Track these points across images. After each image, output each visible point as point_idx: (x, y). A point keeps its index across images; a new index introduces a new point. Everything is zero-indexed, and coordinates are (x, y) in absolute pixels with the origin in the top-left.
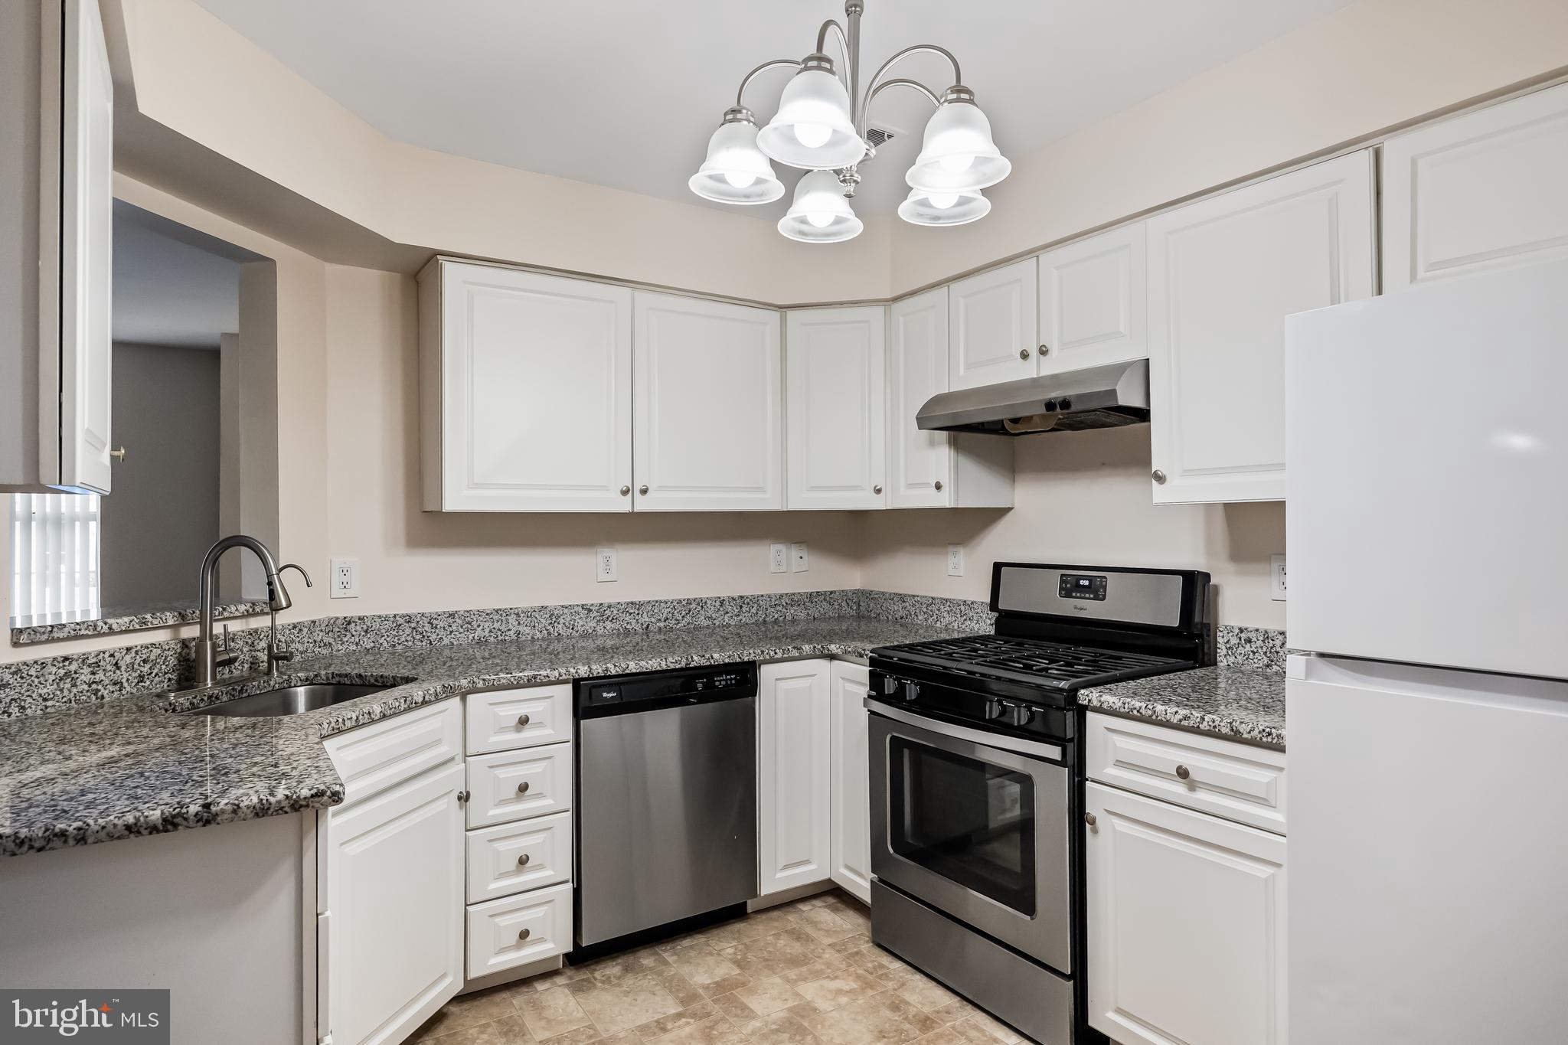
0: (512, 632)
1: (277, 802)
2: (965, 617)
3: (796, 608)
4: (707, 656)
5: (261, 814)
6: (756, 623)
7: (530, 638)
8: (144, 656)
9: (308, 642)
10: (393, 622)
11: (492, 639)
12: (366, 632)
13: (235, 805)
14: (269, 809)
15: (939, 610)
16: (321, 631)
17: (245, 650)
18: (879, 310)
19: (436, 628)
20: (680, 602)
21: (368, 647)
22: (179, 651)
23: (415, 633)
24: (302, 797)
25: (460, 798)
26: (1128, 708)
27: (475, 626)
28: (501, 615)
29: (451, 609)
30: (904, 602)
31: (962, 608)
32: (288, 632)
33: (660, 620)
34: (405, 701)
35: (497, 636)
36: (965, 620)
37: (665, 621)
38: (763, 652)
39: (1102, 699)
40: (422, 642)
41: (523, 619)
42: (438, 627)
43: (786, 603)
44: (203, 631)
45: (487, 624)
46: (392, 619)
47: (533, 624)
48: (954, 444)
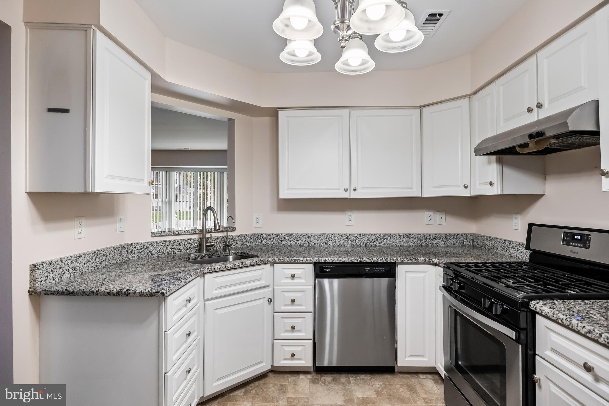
0: (312, 242)
1: (146, 292)
2: (519, 251)
3: (438, 240)
4: (370, 258)
5: (141, 295)
6: (417, 246)
7: (318, 245)
8: (188, 242)
9: (244, 241)
10: (272, 236)
11: (305, 244)
12: (264, 239)
13: (134, 291)
14: (143, 294)
15: (507, 246)
16: (249, 238)
17: (221, 242)
18: (467, 100)
19: (286, 239)
20: (380, 235)
21: (264, 244)
22: (199, 241)
23: (279, 240)
24: (153, 292)
25: (268, 300)
26: (556, 317)
27: (299, 239)
28: (308, 236)
29: (291, 233)
30: (492, 241)
31: (518, 246)
32: (237, 238)
33: (371, 242)
34: (242, 264)
35: (307, 244)
36: (520, 253)
37: (373, 242)
38: (397, 259)
39: (542, 309)
40: (281, 244)
41: (316, 238)
42: (287, 239)
43: (433, 238)
44: (203, 236)
45: (303, 239)
46: (272, 235)
47: (320, 240)
48: (500, 162)
